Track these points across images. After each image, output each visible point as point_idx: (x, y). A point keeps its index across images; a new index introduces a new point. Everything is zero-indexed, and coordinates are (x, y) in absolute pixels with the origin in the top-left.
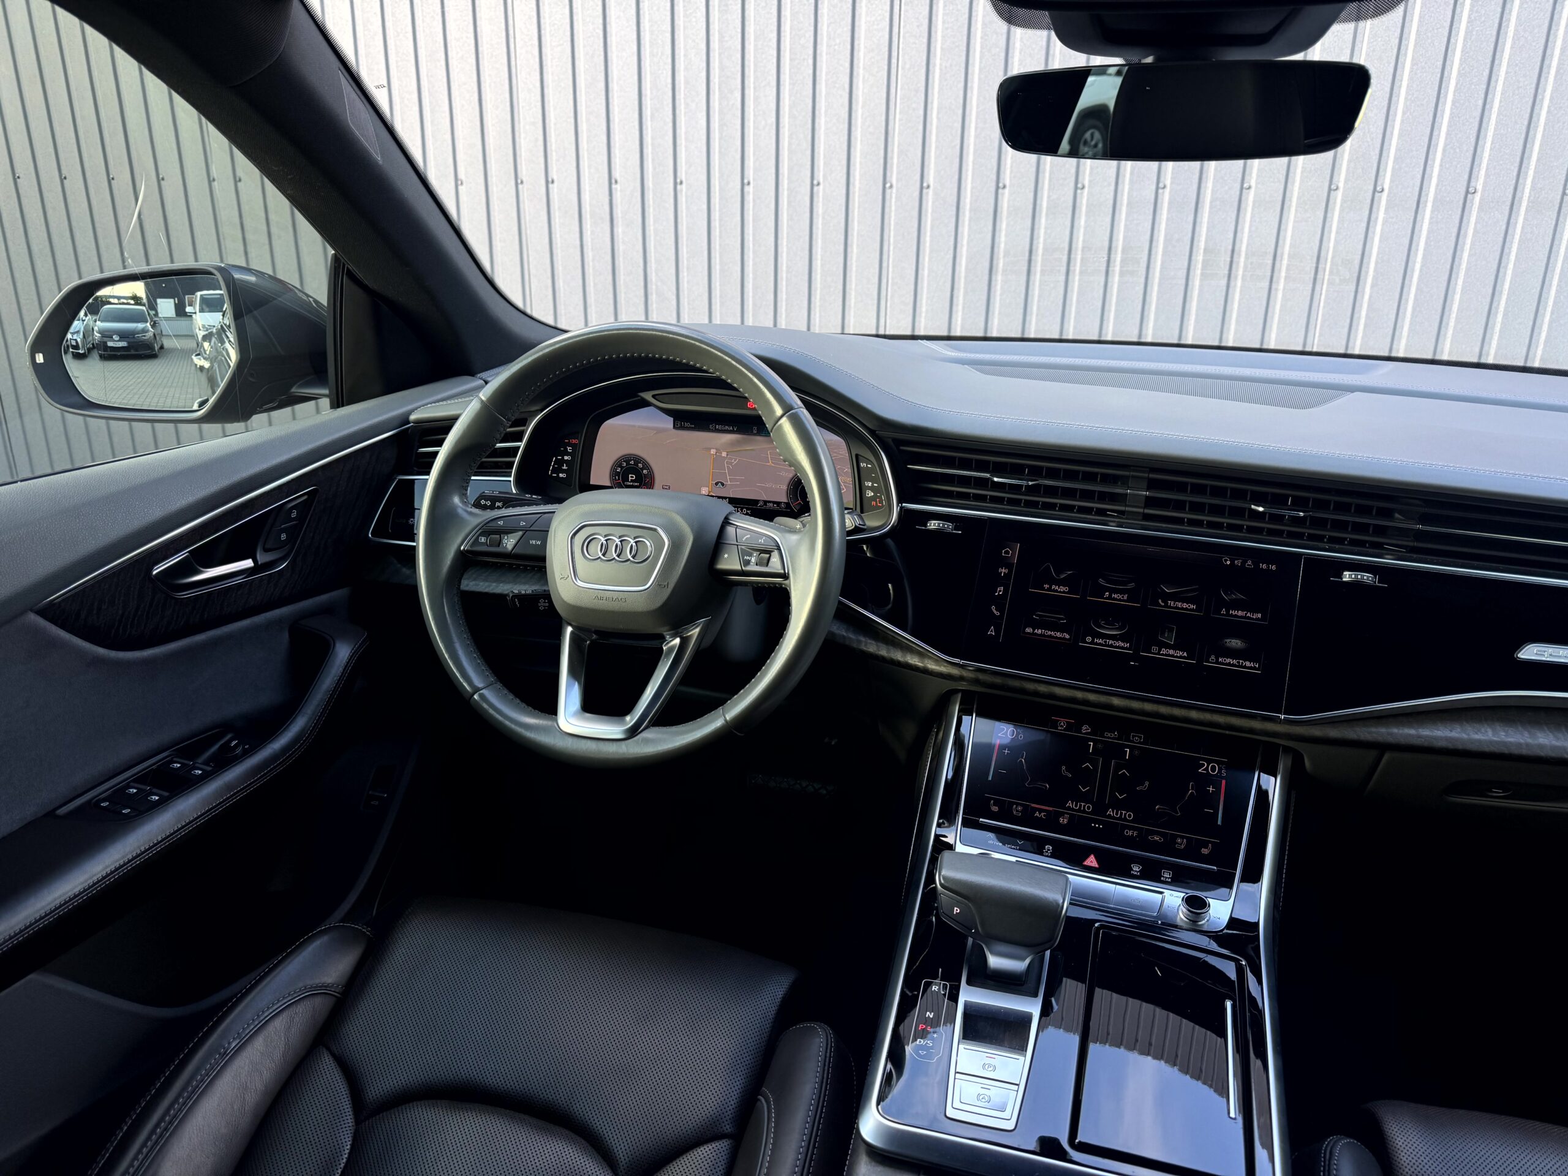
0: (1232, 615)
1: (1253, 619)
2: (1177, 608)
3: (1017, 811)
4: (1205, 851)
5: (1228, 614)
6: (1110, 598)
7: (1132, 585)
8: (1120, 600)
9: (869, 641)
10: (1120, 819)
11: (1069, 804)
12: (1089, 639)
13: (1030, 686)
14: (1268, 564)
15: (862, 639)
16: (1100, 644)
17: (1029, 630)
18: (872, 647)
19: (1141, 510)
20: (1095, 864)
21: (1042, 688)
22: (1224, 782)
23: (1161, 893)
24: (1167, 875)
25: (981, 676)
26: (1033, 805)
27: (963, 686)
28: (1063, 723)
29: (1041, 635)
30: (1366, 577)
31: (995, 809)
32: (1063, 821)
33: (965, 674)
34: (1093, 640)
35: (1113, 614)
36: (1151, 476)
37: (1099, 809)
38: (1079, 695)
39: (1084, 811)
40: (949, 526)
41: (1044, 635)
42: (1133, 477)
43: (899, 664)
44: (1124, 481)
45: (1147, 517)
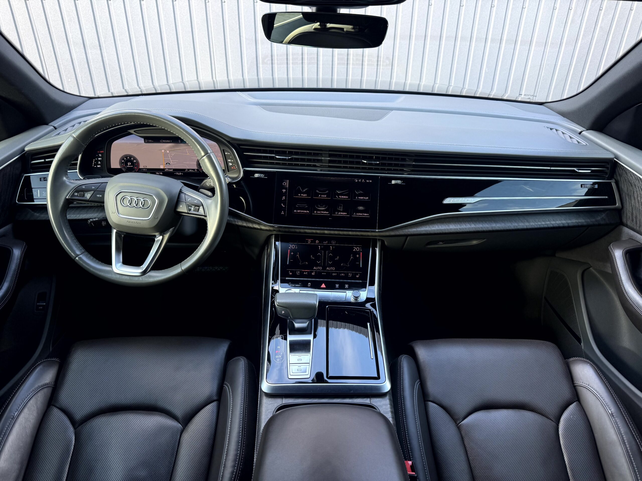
0: (359, 199)
1: (366, 199)
2: (342, 198)
3: (298, 273)
4: (357, 276)
5: (358, 199)
6: (321, 197)
7: (327, 192)
8: (324, 197)
9: (239, 221)
10: (331, 270)
11: (314, 268)
12: (315, 212)
13: (298, 230)
14: (369, 180)
15: (236, 220)
16: (319, 213)
17: (295, 211)
18: (240, 223)
19: (328, 164)
20: (325, 287)
21: (302, 231)
22: (361, 253)
23: (346, 292)
24: (347, 286)
25: (281, 229)
26: (303, 270)
27: (275, 233)
28: (309, 241)
29: (299, 212)
30: (399, 182)
31: (291, 274)
32: (313, 274)
33: (275, 229)
34: (317, 212)
35: (322, 202)
36: (330, 153)
37: (324, 268)
38: (314, 231)
39: (319, 270)
40: (262, 176)
41: (300, 212)
42: (324, 153)
43: (251, 228)
44: (321, 155)
45: (330, 167)
